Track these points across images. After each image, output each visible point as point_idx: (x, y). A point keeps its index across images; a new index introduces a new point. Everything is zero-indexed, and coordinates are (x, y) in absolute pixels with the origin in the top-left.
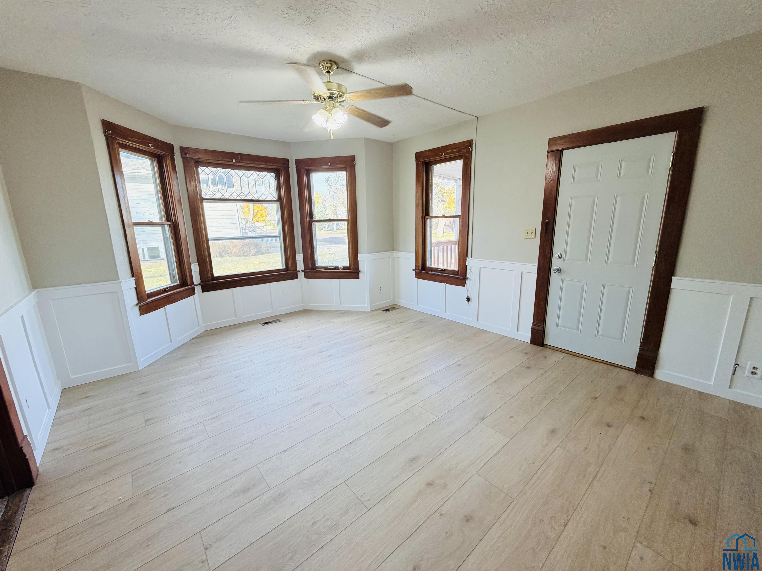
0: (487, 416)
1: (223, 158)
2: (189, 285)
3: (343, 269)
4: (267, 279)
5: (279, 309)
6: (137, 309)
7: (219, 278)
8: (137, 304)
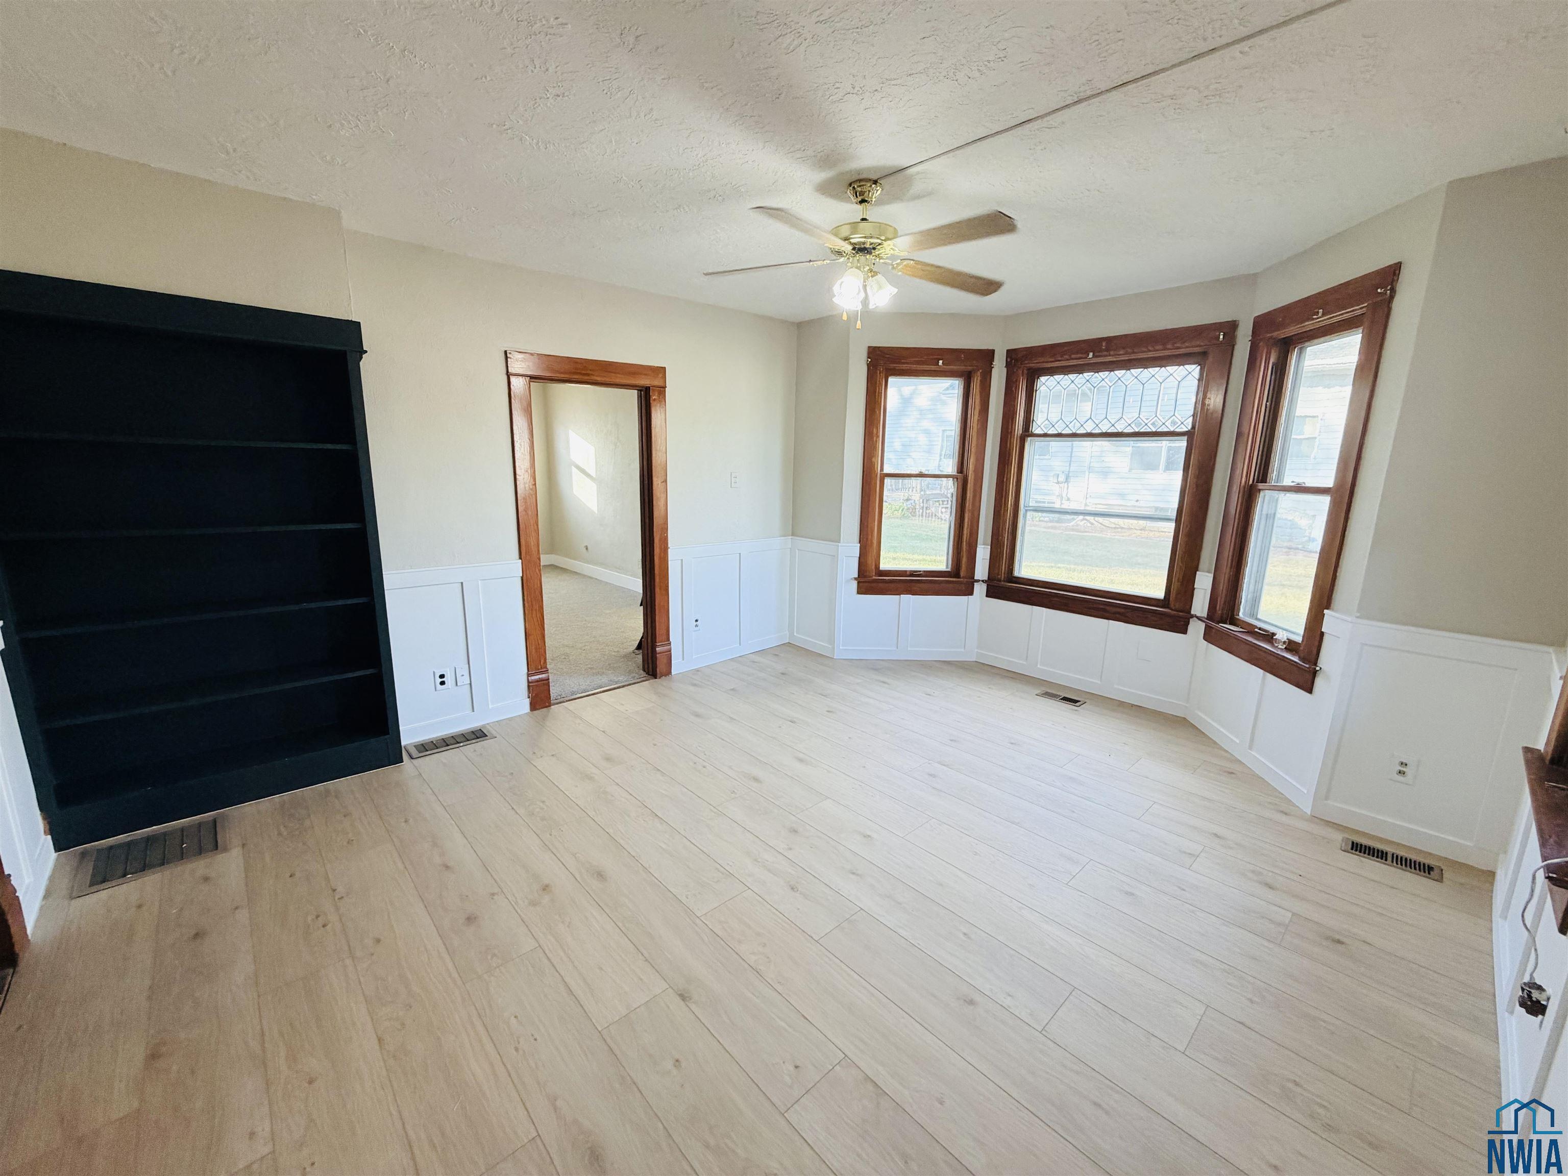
0: (693, 1007)
1: (1070, 356)
2: (962, 576)
3: (1287, 649)
4: (1104, 610)
5: (1116, 686)
6: (855, 584)
7: (1021, 581)
8: (855, 579)
